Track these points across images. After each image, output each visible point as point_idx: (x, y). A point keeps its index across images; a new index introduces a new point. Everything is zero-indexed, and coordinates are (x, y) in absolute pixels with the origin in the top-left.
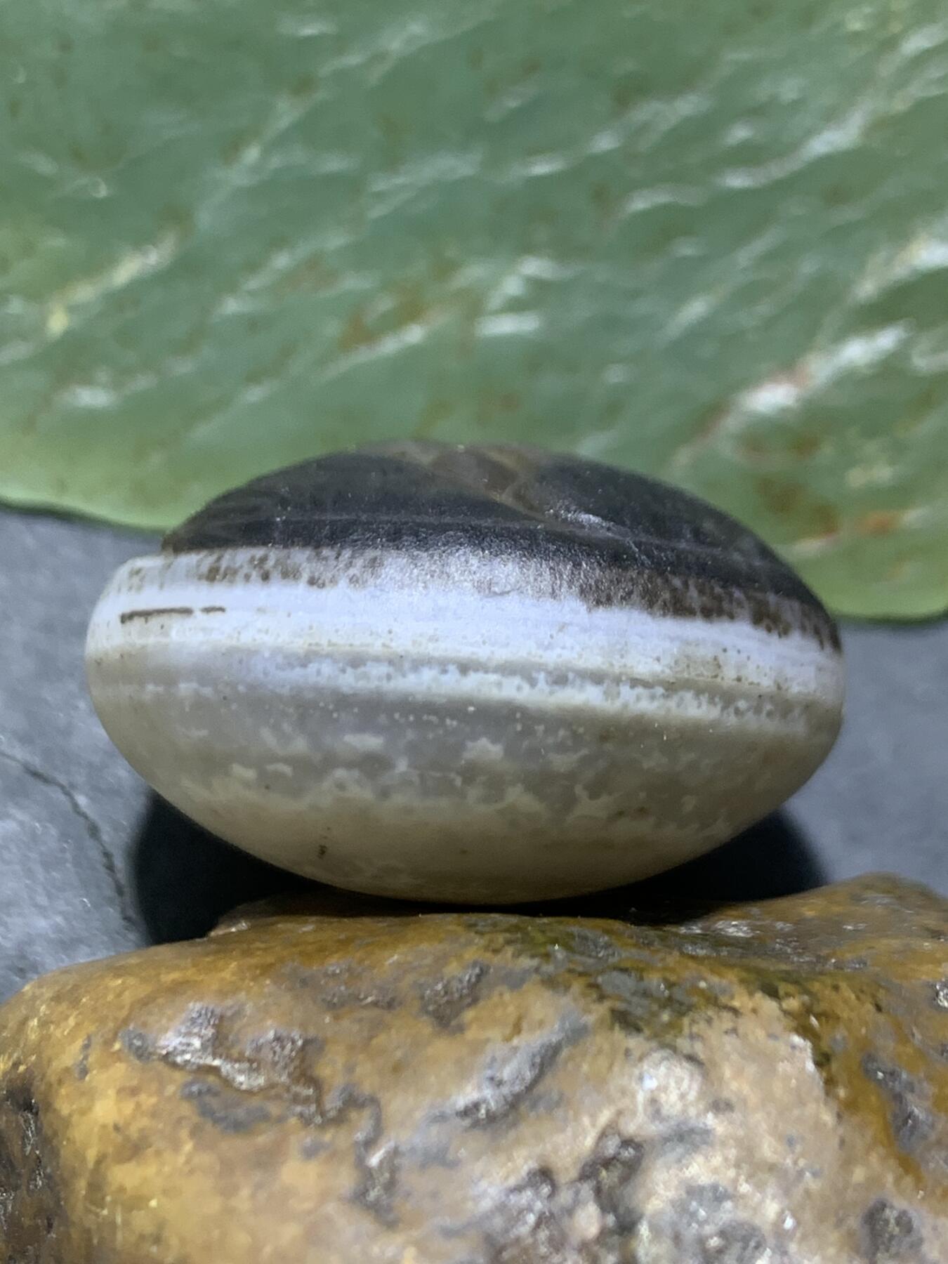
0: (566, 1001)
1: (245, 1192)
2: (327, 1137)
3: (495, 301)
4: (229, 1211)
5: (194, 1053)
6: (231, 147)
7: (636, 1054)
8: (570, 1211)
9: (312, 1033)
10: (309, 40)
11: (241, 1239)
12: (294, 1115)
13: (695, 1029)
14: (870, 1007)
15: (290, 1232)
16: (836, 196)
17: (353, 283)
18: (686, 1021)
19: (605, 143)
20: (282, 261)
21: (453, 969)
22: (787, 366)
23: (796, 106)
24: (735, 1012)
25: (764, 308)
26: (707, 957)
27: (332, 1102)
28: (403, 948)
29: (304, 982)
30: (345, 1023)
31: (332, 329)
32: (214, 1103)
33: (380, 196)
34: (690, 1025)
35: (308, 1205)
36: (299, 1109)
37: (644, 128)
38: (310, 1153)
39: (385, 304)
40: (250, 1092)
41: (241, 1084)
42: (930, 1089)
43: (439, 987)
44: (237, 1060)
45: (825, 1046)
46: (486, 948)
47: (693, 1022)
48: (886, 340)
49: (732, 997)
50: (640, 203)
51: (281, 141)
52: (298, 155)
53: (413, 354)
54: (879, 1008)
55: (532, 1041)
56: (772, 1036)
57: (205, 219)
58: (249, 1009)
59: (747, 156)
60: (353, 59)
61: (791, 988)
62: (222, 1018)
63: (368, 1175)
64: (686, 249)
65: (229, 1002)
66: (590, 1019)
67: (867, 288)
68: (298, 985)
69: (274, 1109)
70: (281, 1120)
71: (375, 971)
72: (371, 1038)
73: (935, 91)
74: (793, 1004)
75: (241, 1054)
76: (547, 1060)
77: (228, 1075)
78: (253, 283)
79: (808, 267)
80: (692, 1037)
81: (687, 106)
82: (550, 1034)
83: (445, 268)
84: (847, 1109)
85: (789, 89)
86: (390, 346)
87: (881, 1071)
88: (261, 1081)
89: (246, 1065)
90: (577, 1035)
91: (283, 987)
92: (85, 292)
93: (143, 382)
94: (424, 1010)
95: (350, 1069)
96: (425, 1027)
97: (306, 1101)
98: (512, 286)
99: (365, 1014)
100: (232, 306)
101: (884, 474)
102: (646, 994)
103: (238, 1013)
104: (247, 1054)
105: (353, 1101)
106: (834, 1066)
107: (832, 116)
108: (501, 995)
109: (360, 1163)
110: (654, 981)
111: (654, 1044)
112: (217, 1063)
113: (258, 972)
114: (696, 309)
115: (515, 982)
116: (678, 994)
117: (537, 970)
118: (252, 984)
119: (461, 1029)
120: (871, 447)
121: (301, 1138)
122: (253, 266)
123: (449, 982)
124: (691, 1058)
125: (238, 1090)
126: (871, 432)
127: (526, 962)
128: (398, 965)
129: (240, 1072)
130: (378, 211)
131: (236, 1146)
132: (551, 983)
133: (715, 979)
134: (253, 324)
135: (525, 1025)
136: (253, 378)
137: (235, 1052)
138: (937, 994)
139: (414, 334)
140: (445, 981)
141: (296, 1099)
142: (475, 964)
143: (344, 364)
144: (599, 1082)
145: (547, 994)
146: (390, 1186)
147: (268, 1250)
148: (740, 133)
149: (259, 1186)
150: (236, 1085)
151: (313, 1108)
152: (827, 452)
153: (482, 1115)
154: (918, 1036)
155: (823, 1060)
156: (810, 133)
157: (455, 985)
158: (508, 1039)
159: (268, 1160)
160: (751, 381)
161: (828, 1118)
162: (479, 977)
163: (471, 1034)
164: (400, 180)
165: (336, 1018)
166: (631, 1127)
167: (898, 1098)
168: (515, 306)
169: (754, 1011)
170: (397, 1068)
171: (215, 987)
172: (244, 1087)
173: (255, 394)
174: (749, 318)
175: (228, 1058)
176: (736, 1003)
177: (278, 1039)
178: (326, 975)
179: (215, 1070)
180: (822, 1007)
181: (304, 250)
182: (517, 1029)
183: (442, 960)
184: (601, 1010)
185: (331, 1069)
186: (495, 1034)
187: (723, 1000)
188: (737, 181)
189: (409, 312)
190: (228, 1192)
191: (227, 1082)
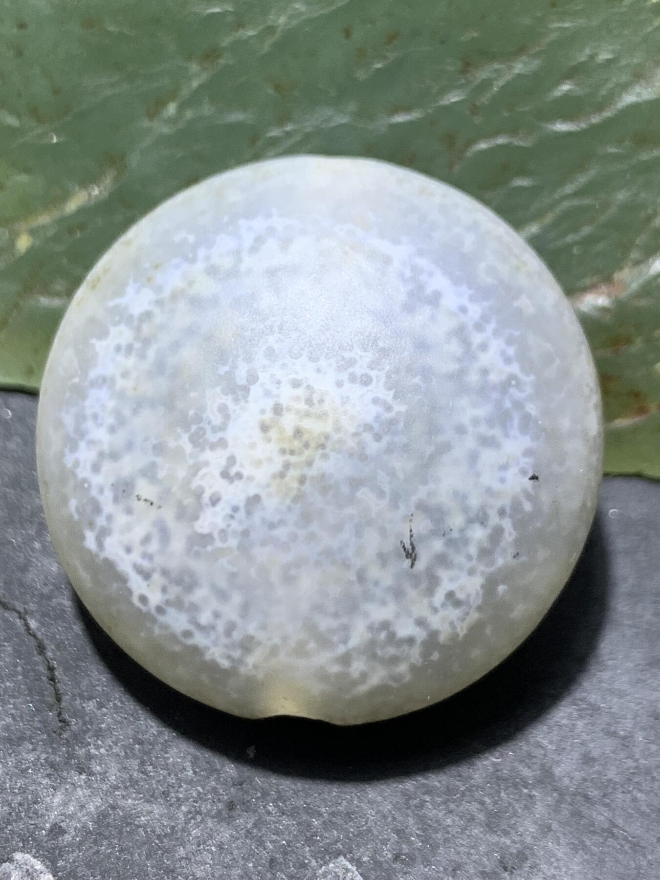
10: (213, 16)
19: (454, 97)
22: (606, 278)
23: (609, 64)
25: (587, 231)
33: (273, 140)
50: (483, 146)
52: (206, 110)
57: (134, 160)
60: (249, 31)
64: (521, 183)
79: (622, 196)
81: (521, 67)
85: (605, 52)
92: (44, 219)
107: (641, 75)
114: (531, 228)
148: (565, 88)
152: (637, 346)
164: (289, 128)
174: (574, 237)
188: (563, 127)
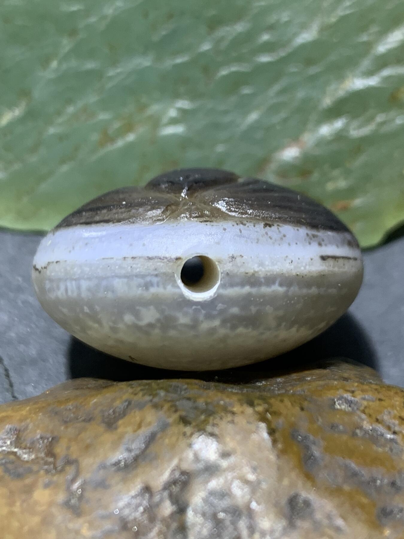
0: (161, 413)
1: (18, 504)
2: (55, 478)
3: (165, 120)
4: (12, 513)
5: (7, 446)
6: (45, 62)
7: (188, 433)
8: (158, 505)
9: (56, 434)
10: (74, 12)
11: (15, 524)
12: (43, 470)
13: (215, 422)
14: (298, 408)
15: (36, 520)
16: (309, 62)
17: (103, 116)
18: (211, 418)
19: (206, 47)
20: (71, 109)
21: (118, 403)
22: (295, 139)
23: (288, 23)
24: (233, 413)
25: (283, 115)
26: (237, 393)
27: (60, 463)
28: (99, 396)
29: (56, 413)
30: (69, 430)
31: (95, 137)
32: (10, 466)
33: (110, 78)
34: (213, 420)
35: (44, 508)
36: (46, 467)
37: (222, 39)
38: (47, 486)
39: (117, 125)
40: (27, 462)
41: (25, 458)
42: (322, 443)
43: (111, 411)
44: (25, 449)
45: (273, 426)
46: (132, 393)
47: (215, 418)
48: (339, 124)
49: (233, 407)
50: (224, 72)
51: (66, 57)
52: (73, 63)
53: (130, 146)
54: (302, 409)
55: (145, 431)
56: (248, 422)
58: (31, 426)
59: (268, 47)
60: (93, 19)
61: (260, 402)
62: (19, 431)
63: (71, 494)
64: (246, 91)
65: (23, 424)
66: (170, 420)
67: (327, 101)
68: (53, 415)
69: (35, 468)
70: (38, 472)
71: (86, 407)
72: (79, 434)
73: (348, 12)
74: (260, 409)
75: (26, 446)
76: (152, 439)
77: (20, 454)
78: (60, 120)
79: (301, 94)
80: (214, 425)
81: (240, 28)
82: (153, 427)
83: (142, 108)
84: (282, 453)
85: (285, 17)
86: (120, 143)
87: (300, 436)
88: (33, 456)
89: (28, 450)
90: (164, 427)
91: (47, 416)
93: (17, 166)
94: (103, 422)
95: (68, 448)
96: (101, 428)
97: (49, 463)
98: (173, 113)
99: (78, 425)
100: (52, 130)
101: (342, 184)
102: (196, 408)
103: (26, 428)
104: (28, 445)
105: (69, 462)
106: (277, 435)
107: (304, 27)
108: (135, 412)
109: (68, 489)
110: (201, 402)
111: (196, 429)
112: (16, 450)
113: (38, 410)
114: (253, 116)
115: (141, 406)
116: (210, 407)
117: (151, 401)
118: (33, 416)
119: (116, 428)
120: (336, 173)
121: (44, 479)
122: (59, 113)
123: (115, 408)
124: (212, 435)
125: (23, 461)
126: (335, 165)
127: (147, 398)
128: (95, 403)
129: (25, 453)
130: (109, 85)
131: (16, 485)
132: (156, 406)
133: (227, 400)
134: (61, 138)
135: (143, 424)
136: (63, 161)
137: (23, 445)
138: (335, 403)
139: (131, 137)
140: (114, 408)
141: (46, 463)
142: (126, 401)
143: (102, 152)
144: (173, 447)
145: (153, 411)
146: (81, 497)
147: (26, 528)
148: (266, 37)
149: (24, 501)
150: (22, 459)
151: (52, 466)
152: (316, 176)
153: (122, 465)
154: (320, 420)
155: (272, 432)
156: (296, 35)
157: (118, 410)
158: (135, 431)
159: (29, 490)
160: (281, 147)
161: (272, 457)
162: (127, 406)
163: (120, 430)
164: (119, 70)
165: (66, 427)
166: (185, 466)
167: (307, 448)
168: (174, 121)
169: (242, 412)
170: (88, 447)
171: (18, 418)
172: (26, 459)
173: (65, 168)
174: (276, 119)
175: (20, 448)
176: (235, 409)
177: (41, 438)
178: (66, 410)
179: (15, 454)
180: (274, 409)
181: (80, 104)
182: (139, 426)
183: (114, 400)
184: (175, 416)
185: (60, 449)
186: (129, 429)
187: (230, 408)
188: (265, 59)
189: (129, 128)
190: (11, 504)
191: (19, 458)
